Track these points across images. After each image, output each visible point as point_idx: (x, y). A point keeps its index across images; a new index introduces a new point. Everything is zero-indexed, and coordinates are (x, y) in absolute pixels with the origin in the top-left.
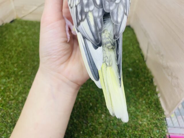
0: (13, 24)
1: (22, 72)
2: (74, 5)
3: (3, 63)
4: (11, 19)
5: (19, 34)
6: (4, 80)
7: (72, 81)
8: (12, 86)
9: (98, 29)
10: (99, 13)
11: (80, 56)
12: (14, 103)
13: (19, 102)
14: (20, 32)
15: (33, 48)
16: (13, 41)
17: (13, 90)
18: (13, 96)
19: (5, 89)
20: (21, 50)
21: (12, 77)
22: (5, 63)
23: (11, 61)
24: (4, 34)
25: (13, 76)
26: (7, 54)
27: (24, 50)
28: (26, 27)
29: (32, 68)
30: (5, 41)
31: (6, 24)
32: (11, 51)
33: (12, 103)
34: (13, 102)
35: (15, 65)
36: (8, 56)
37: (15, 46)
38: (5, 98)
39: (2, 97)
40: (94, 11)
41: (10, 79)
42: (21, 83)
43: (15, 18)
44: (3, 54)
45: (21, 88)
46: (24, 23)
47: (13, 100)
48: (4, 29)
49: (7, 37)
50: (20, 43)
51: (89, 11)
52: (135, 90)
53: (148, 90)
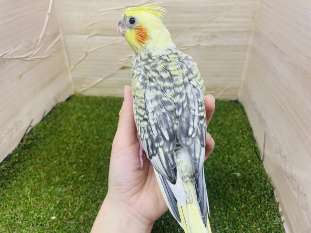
0: (70, 104)
1: (83, 176)
2: (145, 138)
3: (58, 163)
4: (68, 96)
5: (79, 118)
6: (60, 190)
7: (144, 217)
8: (70, 199)
9: (170, 164)
10: (169, 148)
11: (156, 183)
12: (73, 224)
13: (80, 223)
14: (80, 114)
15: (97, 139)
16: (70, 129)
17: (72, 204)
18: (72, 214)
19: (61, 202)
20: (81, 142)
21: (69, 184)
22: (60, 164)
23: (68, 159)
24: (58, 119)
25: (71, 183)
26: (63, 149)
27: (85, 142)
28: (88, 107)
29: (96, 171)
30: (59, 129)
31: (61, 104)
32: (68, 144)
33: (70, 224)
34: (72, 222)
35: (74, 166)
36: (64, 152)
37: (73, 137)
38: (61, 217)
39: (58, 214)
40: (164, 146)
41: (67, 188)
42: (82, 194)
43: (72, 94)
44: (58, 149)
45: (82, 202)
46: (85, 99)
47: (72, 219)
48: (59, 111)
49: (63, 123)
50: (80, 131)
51: (160, 146)
52: (246, 208)
53: (266, 210)
